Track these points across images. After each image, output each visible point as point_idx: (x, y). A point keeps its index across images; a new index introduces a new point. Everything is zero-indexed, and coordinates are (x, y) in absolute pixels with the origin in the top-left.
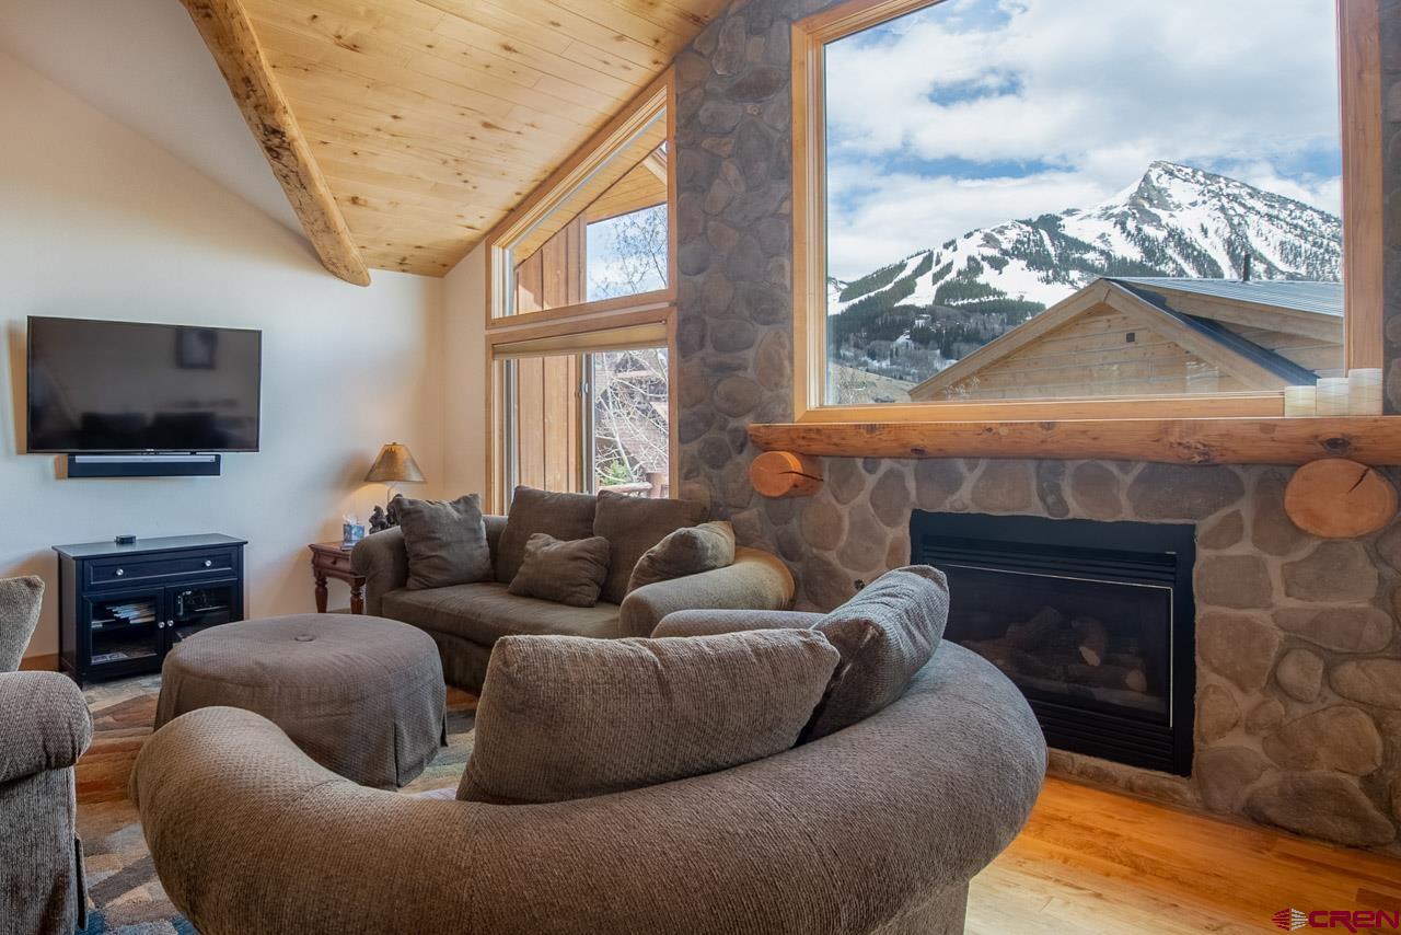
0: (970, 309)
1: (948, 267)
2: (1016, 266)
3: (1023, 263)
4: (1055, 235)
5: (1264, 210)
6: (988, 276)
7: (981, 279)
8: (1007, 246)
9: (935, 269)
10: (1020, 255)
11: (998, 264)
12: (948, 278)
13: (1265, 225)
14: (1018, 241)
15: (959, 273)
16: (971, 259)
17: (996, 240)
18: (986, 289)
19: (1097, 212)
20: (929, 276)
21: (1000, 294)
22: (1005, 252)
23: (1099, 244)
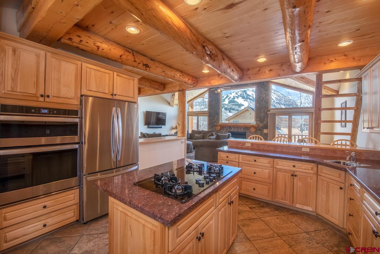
0: (234, 104)
1: (230, 98)
2: (240, 98)
3: (241, 98)
4: (246, 94)
5: (274, 92)
6: (236, 99)
7: (235, 100)
8: (239, 95)
9: (228, 98)
10: (241, 96)
11: (238, 98)
12: (230, 99)
13: (274, 95)
14: (241, 94)
15: (232, 99)
16: (234, 96)
17: (238, 94)
18: (236, 102)
19: (252, 90)
20: (227, 99)
21: (238, 102)
22: (239, 96)
23: (252, 95)
